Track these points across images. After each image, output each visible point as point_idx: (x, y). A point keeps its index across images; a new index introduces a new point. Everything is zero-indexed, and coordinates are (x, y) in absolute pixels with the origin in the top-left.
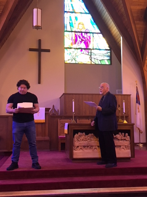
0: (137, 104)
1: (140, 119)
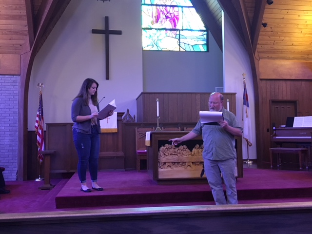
0: (245, 107)
1: (249, 128)
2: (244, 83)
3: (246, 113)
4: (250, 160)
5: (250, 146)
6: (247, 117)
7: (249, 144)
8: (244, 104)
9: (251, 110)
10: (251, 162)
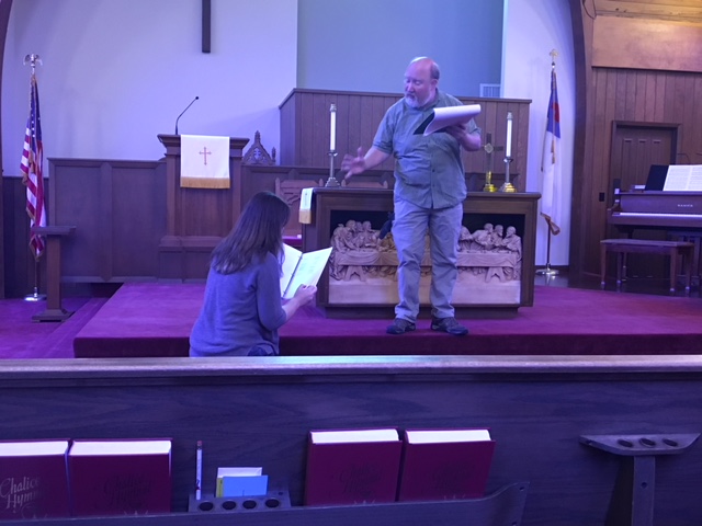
0: (550, 136)
1: (555, 188)
2: (553, 76)
3: (552, 151)
4: (552, 268)
5: (556, 233)
6: (553, 162)
7: (552, 229)
8: (549, 128)
9: (564, 146)
10: (553, 272)
